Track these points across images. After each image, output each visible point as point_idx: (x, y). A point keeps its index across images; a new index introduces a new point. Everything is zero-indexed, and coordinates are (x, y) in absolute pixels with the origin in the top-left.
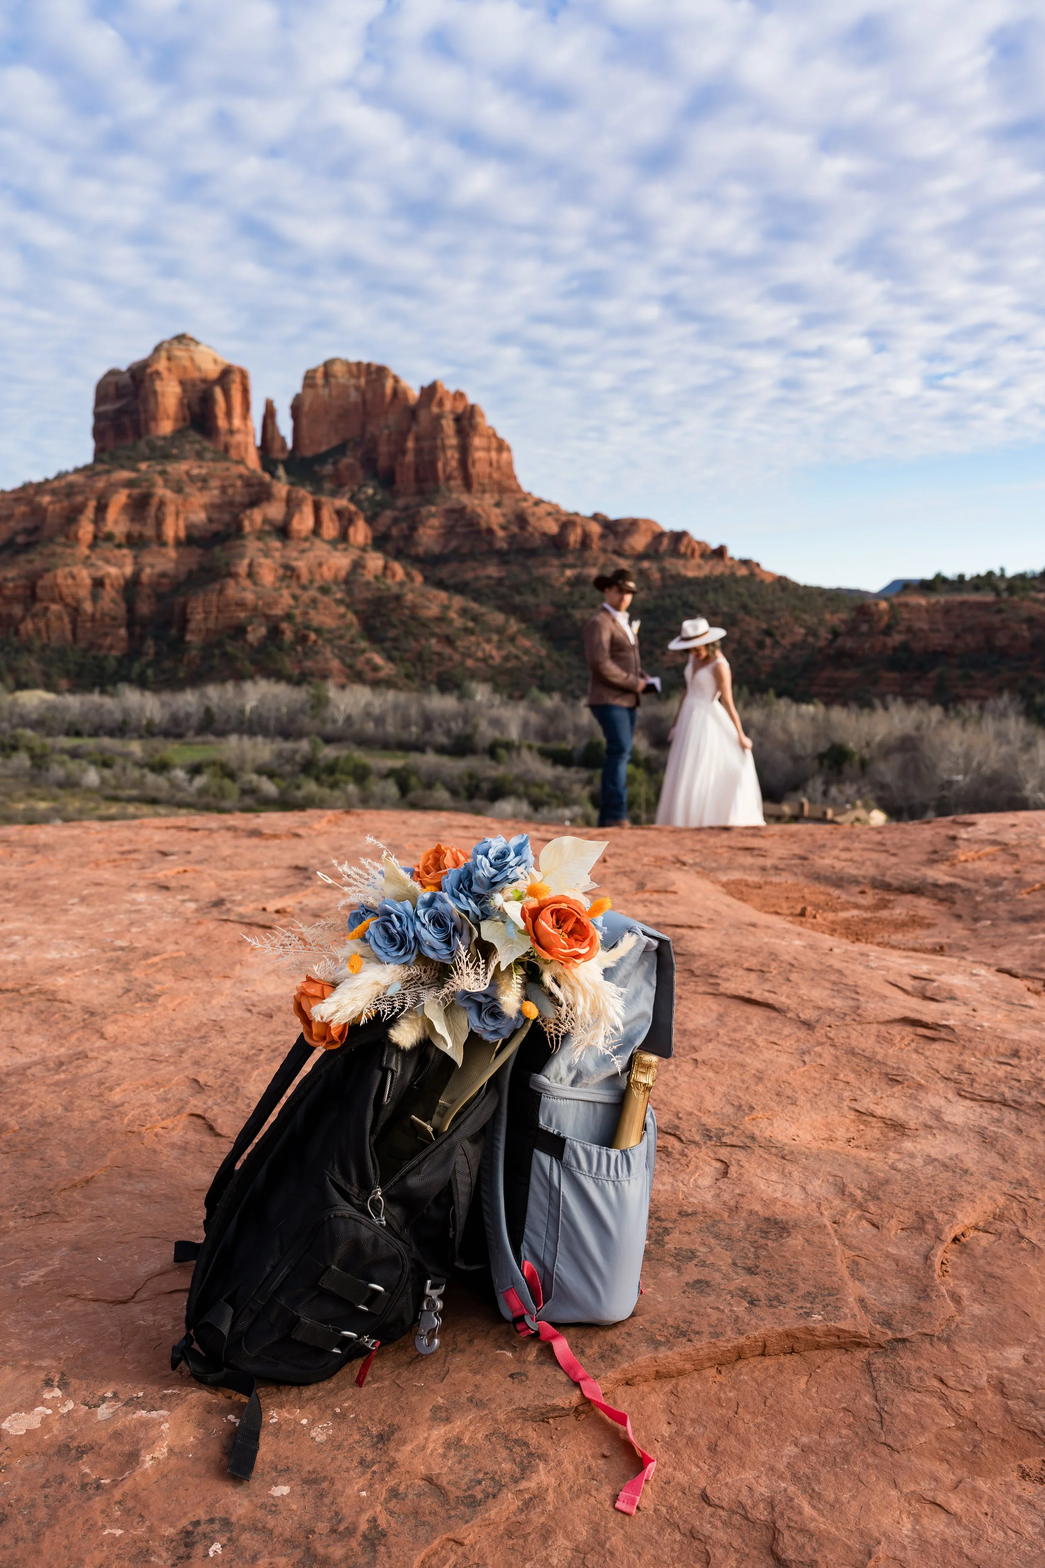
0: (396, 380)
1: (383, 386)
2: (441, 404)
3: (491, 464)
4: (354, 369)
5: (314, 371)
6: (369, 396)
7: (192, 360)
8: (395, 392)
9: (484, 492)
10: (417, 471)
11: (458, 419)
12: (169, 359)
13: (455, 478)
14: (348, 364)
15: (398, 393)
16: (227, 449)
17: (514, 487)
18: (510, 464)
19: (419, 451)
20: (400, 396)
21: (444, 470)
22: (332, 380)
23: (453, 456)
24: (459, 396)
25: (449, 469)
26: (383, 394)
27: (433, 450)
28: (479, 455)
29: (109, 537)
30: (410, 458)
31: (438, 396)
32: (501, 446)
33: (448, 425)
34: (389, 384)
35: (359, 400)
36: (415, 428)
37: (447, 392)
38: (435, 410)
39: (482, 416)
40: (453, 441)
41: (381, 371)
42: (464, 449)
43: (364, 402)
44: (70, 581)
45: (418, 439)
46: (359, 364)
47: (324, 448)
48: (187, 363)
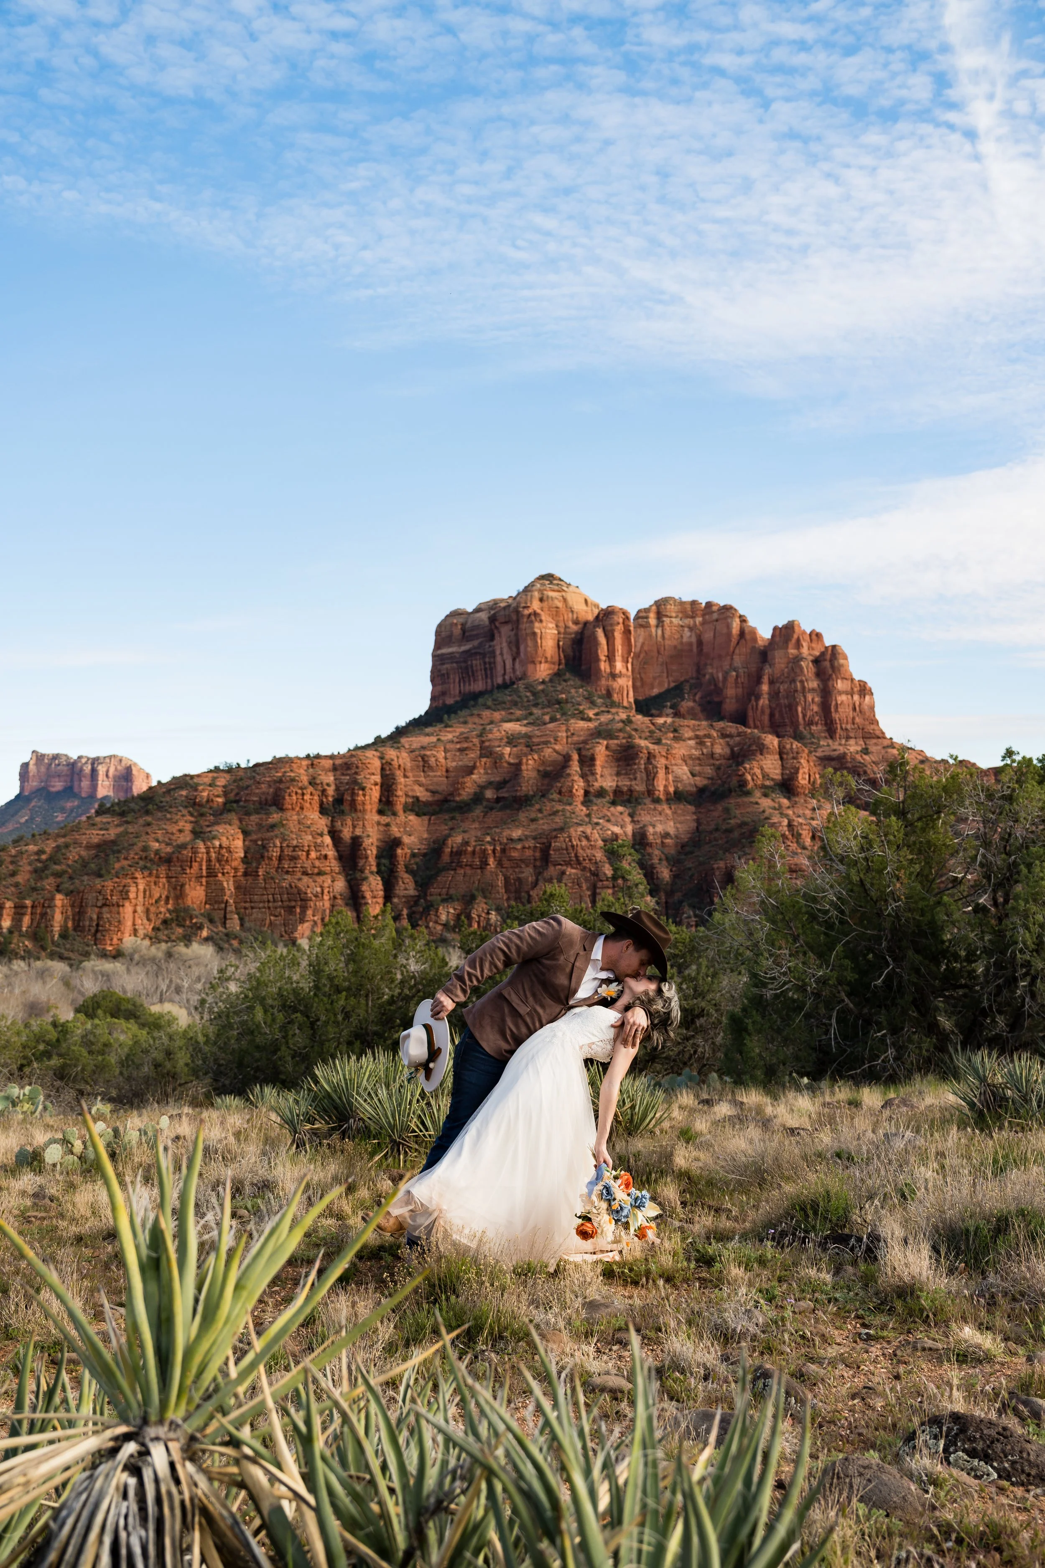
0: (743, 620)
1: (729, 627)
2: (798, 645)
3: (854, 709)
4: (688, 607)
5: (647, 610)
6: (708, 636)
7: (565, 600)
8: (742, 633)
9: (848, 738)
10: (772, 715)
11: (817, 661)
12: (541, 600)
13: (817, 724)
14: (682, 603)
15: (746, 634)
16: (609, 694)
17: (878, 733)
18: (872, 708)
19: (774, 695)
20: (748, 637)
21: (804, 716)
22: (667, 620)
23: (813, 700)
24: (816, 636)
25: (809, 714)
26: (729, 634)
27: (792, 694)
28: (842, 698)
29: (601, 793)
30: (764, 701)
31: (795, 636)
32: (864, 690)
33: (808, 668)
34: (736, 625)
35: (694, 640)
36: (767, 670)
37: (804, 632)
38: (792, 651)
39: (846, 658)
40: (814, 684)
41: (727, 610)
42: (826, 693)
43: (700, 643)
44: (584, 843)
45: (771, 682)
46: (694, 603)
47: (656, 691)
48: (560, 605)
